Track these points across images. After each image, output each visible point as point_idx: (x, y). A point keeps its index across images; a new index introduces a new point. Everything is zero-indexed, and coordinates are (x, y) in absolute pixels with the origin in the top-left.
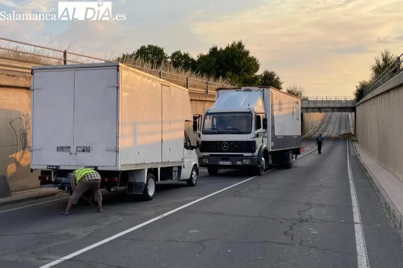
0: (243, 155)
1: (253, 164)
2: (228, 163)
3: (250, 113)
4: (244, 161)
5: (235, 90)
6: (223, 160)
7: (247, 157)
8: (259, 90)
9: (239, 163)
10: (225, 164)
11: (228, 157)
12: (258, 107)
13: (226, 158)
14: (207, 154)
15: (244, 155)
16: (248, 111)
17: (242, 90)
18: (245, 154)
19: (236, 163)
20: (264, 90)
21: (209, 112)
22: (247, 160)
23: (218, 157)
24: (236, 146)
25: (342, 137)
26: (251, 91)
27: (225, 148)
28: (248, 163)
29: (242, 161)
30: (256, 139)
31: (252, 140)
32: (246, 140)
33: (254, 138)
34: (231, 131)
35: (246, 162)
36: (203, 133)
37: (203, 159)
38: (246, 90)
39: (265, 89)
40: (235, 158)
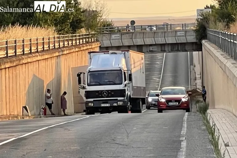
0: (117, 99)
1: (124, 105)
2: (107, 105)
3: (120, 70)
4: (119, 102)
5: (103, 53)
6: (104, 103)
7: (120, 101)
8: (122, 53)
9: (115, 104)
10: (105, 106)
12: (123, 65)
13: (106, 102)
14: (92, 100)
15: (118, 99)
16: (119, 69)
17: (109, 53)
18: (119, 99)
19: (113, 104)
20: (125, 53)
21: (91, 71)
22: (120, 102)
23: (100, 102)
24: (113, 93)
26: (116, 54)
27: (105, 95)
28: (121, 104)
29: (117, 103)
30: (126, 88)
31: (123, 88)
32: (119, 89)
33: (124, 87)
34: (108, 83)
35: (120, 103)
36: (88, 85)
37: (89, 103)
38: (112, 53)
40: (111, 101)
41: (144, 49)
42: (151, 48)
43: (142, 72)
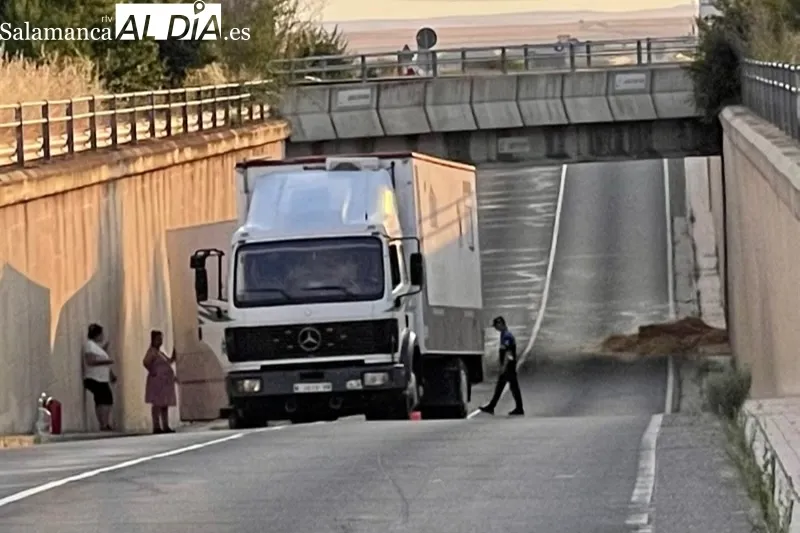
0: (362, 361)
1: (394, 385)
2: (321, 387)
3: (375, 239)
4: (369, 376)
5: (301, 166)
6: (305, 378)
7: (376, 368)
8: (380, 167)
9: (353, 384)
10: (312, 390)
11: (320, 371)
12: (385, 216)
13: (314, 373)
14: (255, 365)
15: (367, 362)
16: (369, 234)
17: (327, 165)
18: (370, 359)
19: (345, 385)
20: (393, 164)
21: (248, 241)
22: (375, 375)
23: (289, 374)
24: (344, 337)
25: (628, 356)
26: (357, 169)
27: (310, 345)
28: (378, 382)
29: (362, 378)
30: (399, 315)
31: (388, 316)
32: (369, 318)
33: (392, 310)
34: (324, 293)
35: (374, 379)
36: (239, 304)
37: (244, 379)
38: (340, 167)
39: (398, 162)
40: (338, 372)
41: (476, 149)
42: (506, 145)
43: (466, 247)
